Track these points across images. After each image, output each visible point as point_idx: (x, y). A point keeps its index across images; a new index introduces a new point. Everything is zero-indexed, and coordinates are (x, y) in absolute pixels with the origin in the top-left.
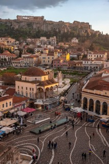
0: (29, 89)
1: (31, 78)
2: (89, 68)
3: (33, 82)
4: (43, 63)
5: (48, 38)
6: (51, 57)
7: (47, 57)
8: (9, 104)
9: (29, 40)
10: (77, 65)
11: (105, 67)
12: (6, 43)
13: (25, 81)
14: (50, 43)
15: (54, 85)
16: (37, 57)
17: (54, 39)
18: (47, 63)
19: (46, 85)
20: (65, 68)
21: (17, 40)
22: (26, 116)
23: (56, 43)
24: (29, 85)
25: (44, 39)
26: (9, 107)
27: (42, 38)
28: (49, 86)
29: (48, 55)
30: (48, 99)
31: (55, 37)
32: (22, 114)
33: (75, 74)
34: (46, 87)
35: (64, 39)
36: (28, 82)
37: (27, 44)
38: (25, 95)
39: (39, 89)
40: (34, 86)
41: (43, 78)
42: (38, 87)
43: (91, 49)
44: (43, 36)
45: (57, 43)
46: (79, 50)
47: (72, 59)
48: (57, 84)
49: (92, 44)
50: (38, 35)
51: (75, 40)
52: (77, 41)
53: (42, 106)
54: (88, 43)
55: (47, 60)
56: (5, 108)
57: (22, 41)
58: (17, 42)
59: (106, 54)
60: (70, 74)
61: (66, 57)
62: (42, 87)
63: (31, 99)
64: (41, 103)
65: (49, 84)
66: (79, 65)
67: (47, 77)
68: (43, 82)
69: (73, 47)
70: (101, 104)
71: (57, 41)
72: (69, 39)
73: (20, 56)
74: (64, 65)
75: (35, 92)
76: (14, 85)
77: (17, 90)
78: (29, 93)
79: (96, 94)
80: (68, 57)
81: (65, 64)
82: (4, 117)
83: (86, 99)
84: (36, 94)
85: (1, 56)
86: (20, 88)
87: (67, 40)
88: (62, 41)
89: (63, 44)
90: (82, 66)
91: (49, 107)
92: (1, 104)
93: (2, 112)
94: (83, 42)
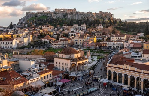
0: (64, 64)
2: (112, 48)
3: (67, 59)
4: (75, 44)
5: (79, 25)
6: (82, 39)
7: (78, 39)
8: (49, 76)
9: (65, 27)
10: (102, 46)
11: (125, 46)
12: (47, 29)
13: (62, 58)
14: (81, 29)
15: (84, 61)
16: (71, 39)
17: (84, 26)
18: (79, 44)
19: (78, 61)
20: (93, 48)
21: (56, 27)
22: (63, 86)
23: (85, 28)
24: (65, 61)
25: (76, 26)
26: (49, 78)
28: (81, 62)
30: (80, 72)
31: (85, 24)
32: (59, 84)
33: (101, 53)
34: (78, 63)
35: (92, 26)
36: (64, 59)
37: (63, 30)
38: (61, 69)
40: (69, 62)
41: (76, 56)
42: (72, 63)
43: (114, 32)
44: (75, 24)
45: (87, 29)
46: (104, 33)
47: (98, 41)
48: (87, 60)
49: (114, 29)
50: (71, 23)
51: (100, 27)
52: (102, 27)
53: (76, 78)
55: (78, 42)
56: (47, 79)
57: (59, 27)
58: (56, 29)
59: (126, 36)
60: (97, 52)
61: (93, 39)
62: (75, 63)
63: (67, 73)
64: (74, 75)
65: (80, 60)
66: (104, 46)
67: (79, 55)
68: (76, 58)
69: (99, 31)
70: (123, 76)
71: (86, 27)
72: (96, 25)
73: (58, 39)
74: (92, 46)
75: (69, 66)
76: (53, 61)
77: (55, 65)
78: (64, 67)
79: (118, 68)
80: (95, 39)
81: (93, 44)
82: (45, 86)
83: (110, 72)
84: (71, 68)
85: (44, 40)
86: (58, 63)
87: (94, 26)
88: (90, 27)
89: (91, 29)
90: (107, 46)
91: (81, 78)
92: (43, 76)
93: (44, 82)
94: (107, 27)
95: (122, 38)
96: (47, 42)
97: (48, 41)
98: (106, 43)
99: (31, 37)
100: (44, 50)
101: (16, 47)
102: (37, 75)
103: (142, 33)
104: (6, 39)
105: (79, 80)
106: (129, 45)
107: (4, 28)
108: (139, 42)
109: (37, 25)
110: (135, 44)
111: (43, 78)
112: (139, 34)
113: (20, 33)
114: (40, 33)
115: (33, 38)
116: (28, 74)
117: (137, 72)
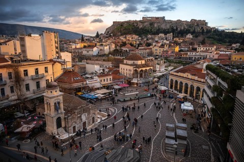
0: (128, 70)
1: (130, 62)
2: (193, 59)
3: (131, 65)
4: (155, 54)
5: (165, 34)
6: (162, 49)
7: (159, 49)
8: (109, 80)
9: (150, 36)
10: (183, 56)
11: (208, 57)
12: (130, 39)
13: (126, 64)
14: (166, 39)
15: (148, 68)
16: (151, 49)
17: (170, 36)
19: (141, 68)
20: (172, 58)
21: (140, 36)
22: (120, 90)
23: (171, 38)
24: (128, 67)
25: (162, 35)
26: (109, 82)
27: (160, 35)
28: (144, 69)
29: (160, 47)
30: (142, 79)
31: (172, 34)
32: (117, 87)
33: (179, 63)
34: (140, 69)
35: (180, 35)
36: (128, 65)
37: (147, 40)
38: (125, 75)
39: (136, 70)
40: (131, 68)
41: (139, 62)
42: (135, 69)
43: (203, 43)
44: (161, 33)
45: (173, 39)
46: (192, 44)
47: (180, 51)
48: (152, 68)
49: (204, 39)
50: (157, 32)
51: (190, 36)
52: (191, 37)
53: (137, 84)
54: (200, 38)
55: (158, 52)
56: (106, 82)
57: (143, 37)
58: (140, 38)
59: (215, 47)
60: (176, 63)
61: (174, 49)
62: (138, 69)
63: (129, 78)
64: (136, 82)
65: (144, 67)
66: (185, 56)
67: (143, 62)
68: (139, 65)
69: (186, 41)
70: (184, 85)
71: (173, 36)
72: (184, 35)
73: (138, 49)
74: (171, 56)
75: (132, 73)
76: (119, 67)
77: (120, 71)
78: (128, 73)
79: (180, 76)
80: (177, 49)
81: (173, 54)
82: (101, 88)
83: (172, 80)
84: (133, 74)
85: (124, 49)
86: (123, 69)
87: (182, 36)
88: (177, 37)
89: (178, 39)
90: (187, 56)
91: (142, 85)
92: (102, 79)
93: (102, 85)
94: (196, 37)
95: (208, 49)
96: (126, 51)
97: (128, 50)
98: (187, 54)
99: (113, 46)
100: (122, 58)
101: (96, 54)
102: (97, 77)
103: (238, 44)
104: (89, 46)
105: (140, 86)
106: (213, 56)
107: (91, 37)
108: (227, 53)
109: (122, 35)
110: (221, 55)
111: (103, 81)
112: (234, 45)
113: (104, 42)
114: (122, 42)
115: (116, 47)
116: (89, 76)
117: (197, 81)
